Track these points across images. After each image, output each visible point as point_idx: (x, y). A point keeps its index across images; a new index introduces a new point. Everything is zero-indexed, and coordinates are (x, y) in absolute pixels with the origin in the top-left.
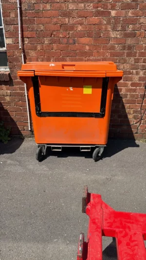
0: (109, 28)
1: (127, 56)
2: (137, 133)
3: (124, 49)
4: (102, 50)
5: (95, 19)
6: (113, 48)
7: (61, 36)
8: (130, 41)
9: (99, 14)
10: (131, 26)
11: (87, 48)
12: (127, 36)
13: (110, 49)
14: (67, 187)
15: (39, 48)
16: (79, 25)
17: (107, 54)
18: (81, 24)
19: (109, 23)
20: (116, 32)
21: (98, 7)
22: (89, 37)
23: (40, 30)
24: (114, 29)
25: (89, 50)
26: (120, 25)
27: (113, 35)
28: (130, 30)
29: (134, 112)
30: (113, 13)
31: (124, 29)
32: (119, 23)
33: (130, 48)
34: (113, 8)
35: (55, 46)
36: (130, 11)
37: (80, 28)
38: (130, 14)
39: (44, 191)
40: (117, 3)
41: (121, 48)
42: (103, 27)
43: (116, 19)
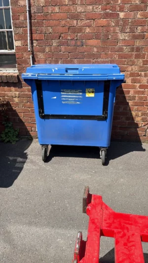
0: (118, 29)
1: (135, 58)
2: (145, 136)
3: (133, 51)
4: (110, 52)
5: (103, 21)
6: (121, 49)
7: (69, 38)
8: (138, 43)
9: (107, 16)
10: (139, 28)
11: (95, 50)
12: (135, 37)
13: (118, 51)
14: (72, 188)
15: (47, 50)
16: (87, 28)
17: (115, 56)
18: (89, 26)
19: (117, 24)
20: (125, 34)
21: (106, 9)
22: (97, 39)
23: (48, 32)
24: (123, 31)
25: (97, 52)
26: (129, 27)
27: (121, 36)
28: (139, 31)
29: (143, 114)
30: (122, 15)
31: (132, 31)
32: (128, 25)
33: (138, 49)
34: (122, 10)
35: (63, 48)
36: (139, 13)
37: (88, 30)
38: (139, 16)
39: (50, 192)
40: (126, 5)
41: (129, 50)
42: (112, 29)
43: (125, 20)
